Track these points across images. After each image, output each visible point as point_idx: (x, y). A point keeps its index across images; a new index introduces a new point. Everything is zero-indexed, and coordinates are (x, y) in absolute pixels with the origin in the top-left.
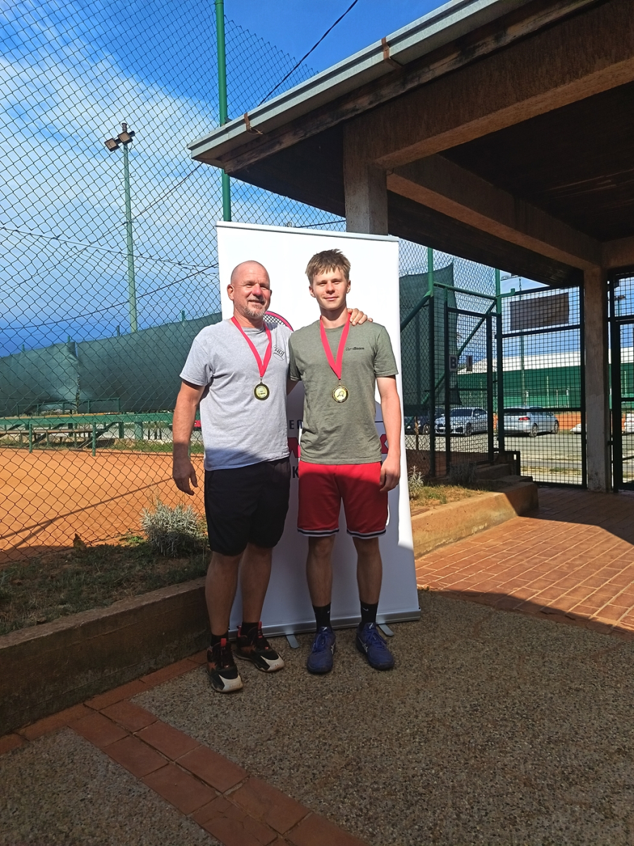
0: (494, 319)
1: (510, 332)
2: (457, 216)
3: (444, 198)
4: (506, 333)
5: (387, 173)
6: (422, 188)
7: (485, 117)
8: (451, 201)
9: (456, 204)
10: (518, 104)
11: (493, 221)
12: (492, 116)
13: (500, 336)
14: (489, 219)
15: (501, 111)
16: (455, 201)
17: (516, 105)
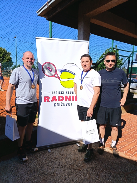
0: (131, 58)
1: (135, 61)
3: (110, 25)
4: (134, 62)
5: (91, 18)
8: (113, 26)
9: (115, 27)
13: (132, 62)
14: (126, 31)
16: (114, 26)
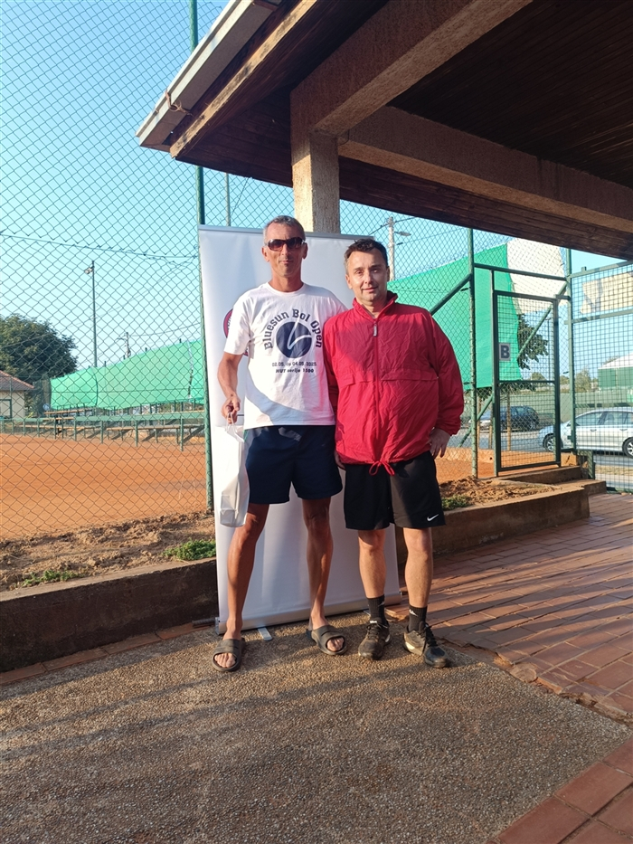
2: (458, 185)
6: (392, 154)
7: (404, 56)
9: (445, 170)
10: (434, 32)
11: (505, 187)
12: (413, 54)
13: (571, 322)
15: (418, 45)
17: (432, 35)
